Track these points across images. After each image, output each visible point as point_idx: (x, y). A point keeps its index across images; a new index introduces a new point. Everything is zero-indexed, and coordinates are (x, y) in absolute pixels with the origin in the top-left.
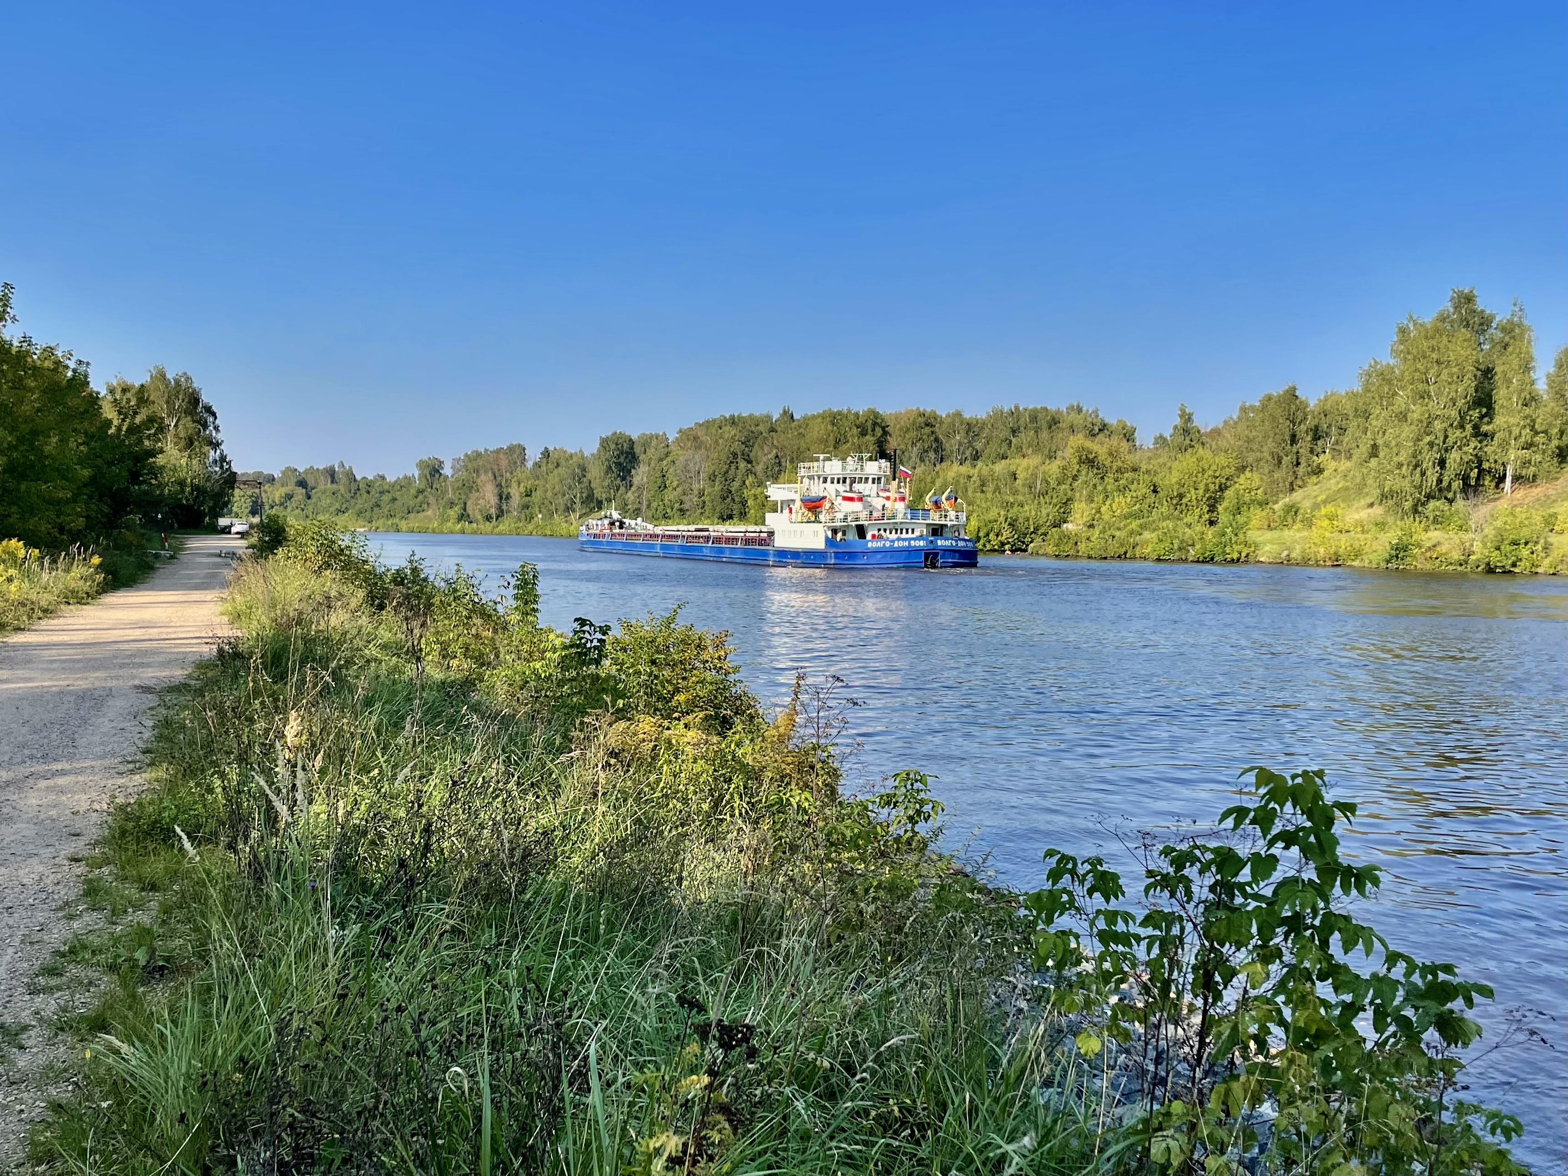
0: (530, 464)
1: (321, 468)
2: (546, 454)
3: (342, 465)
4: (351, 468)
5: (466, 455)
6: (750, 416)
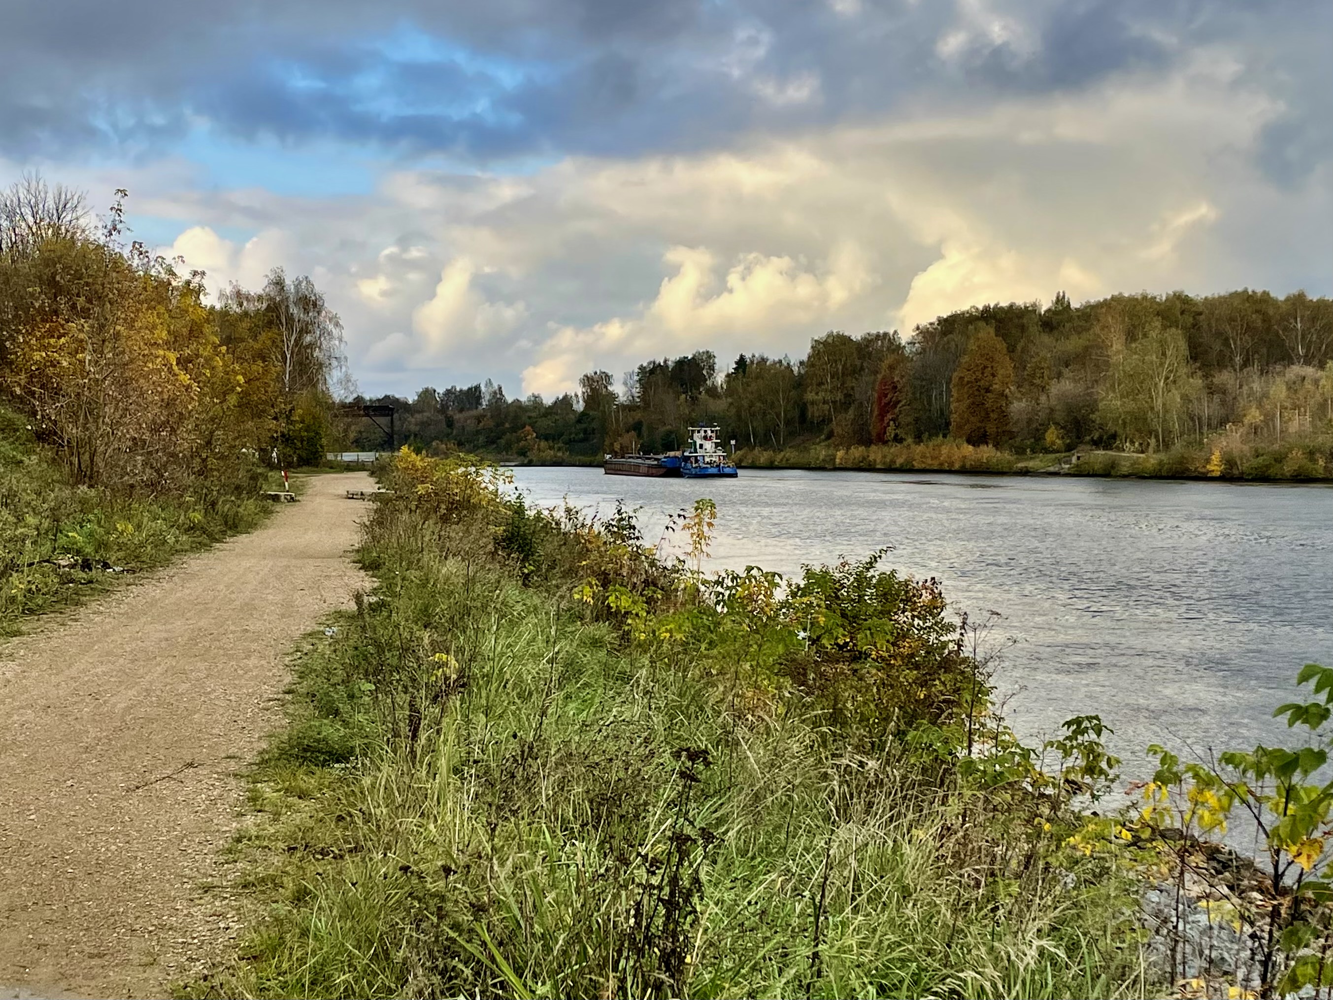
0: (720, 379)
1: (465, 388)
2: (741, 363)
3: (489, 383)
4: (500, 388)
5: (642, 368)
6: (1011, 306)
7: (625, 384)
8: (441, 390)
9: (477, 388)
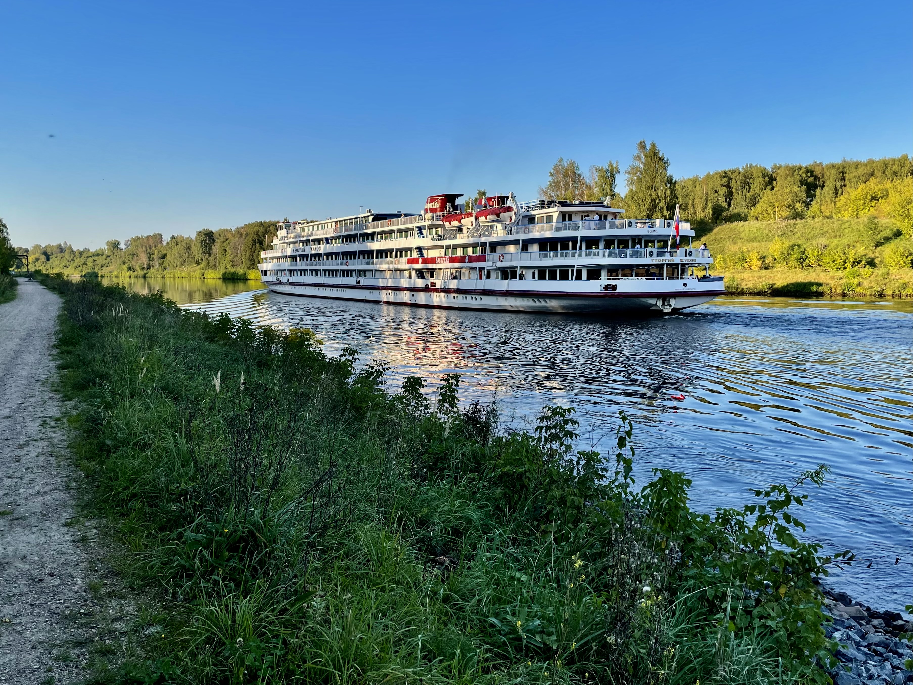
0: (164, 243)
1: (54, 245)
2: (173, 237)
3: (66, 244)
4: (71, 245)
7: (125, 244)
8: (43, 246)
9: (60, 245)
